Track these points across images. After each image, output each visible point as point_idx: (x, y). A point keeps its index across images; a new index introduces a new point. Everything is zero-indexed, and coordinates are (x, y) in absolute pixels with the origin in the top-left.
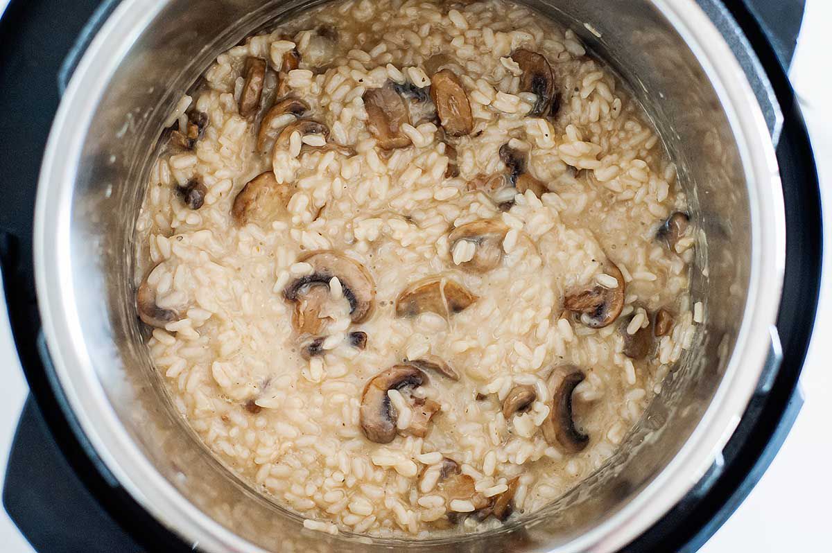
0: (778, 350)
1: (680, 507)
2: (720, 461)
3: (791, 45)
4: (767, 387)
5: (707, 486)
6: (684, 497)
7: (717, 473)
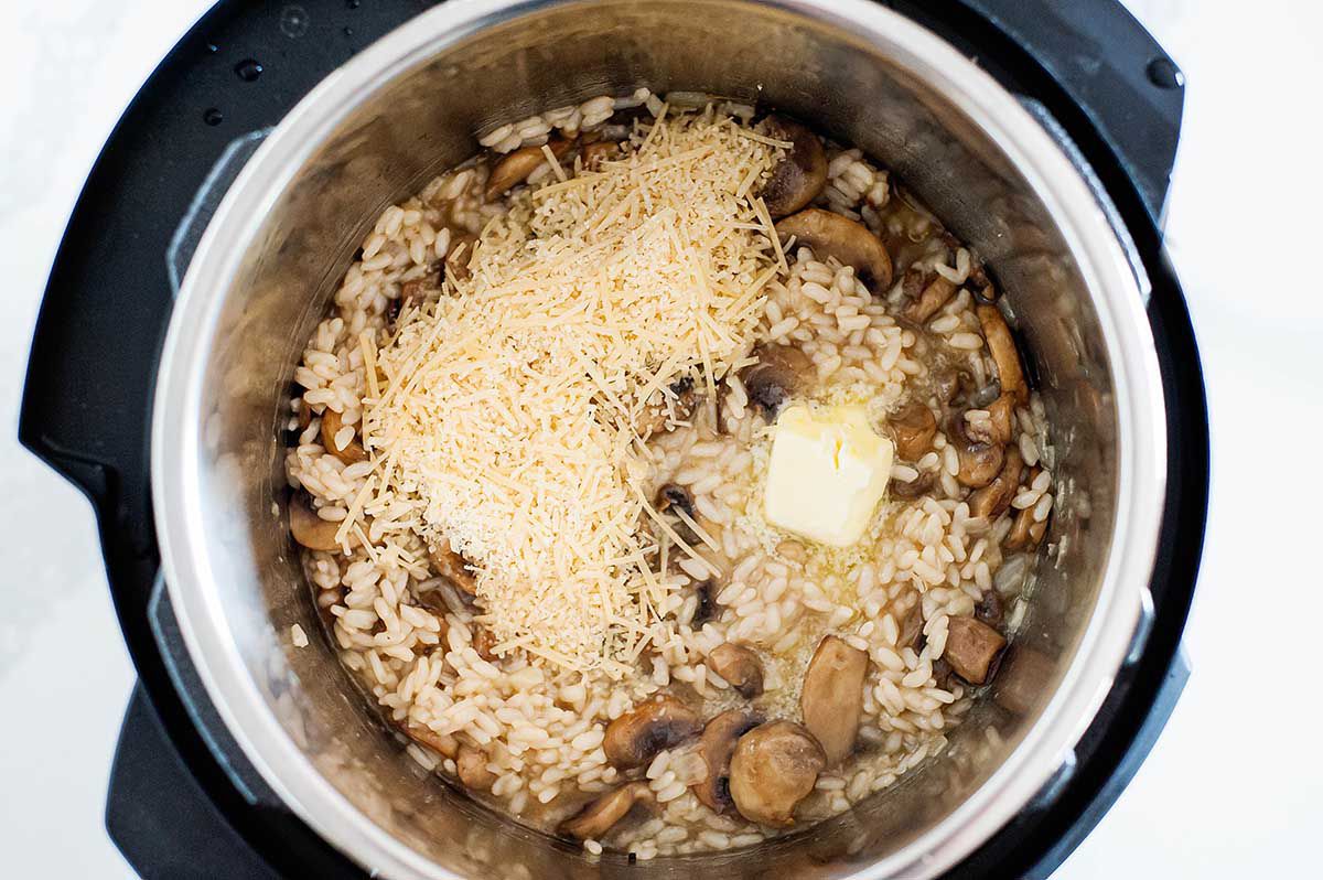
0: (1149, 606)
1: (1019, 822)
2: (1072, 760)
3: (1161, 184)
4: (1134, 657)
5: (1053, 793)
6: (1022, 808)
7: (1067, 775)
